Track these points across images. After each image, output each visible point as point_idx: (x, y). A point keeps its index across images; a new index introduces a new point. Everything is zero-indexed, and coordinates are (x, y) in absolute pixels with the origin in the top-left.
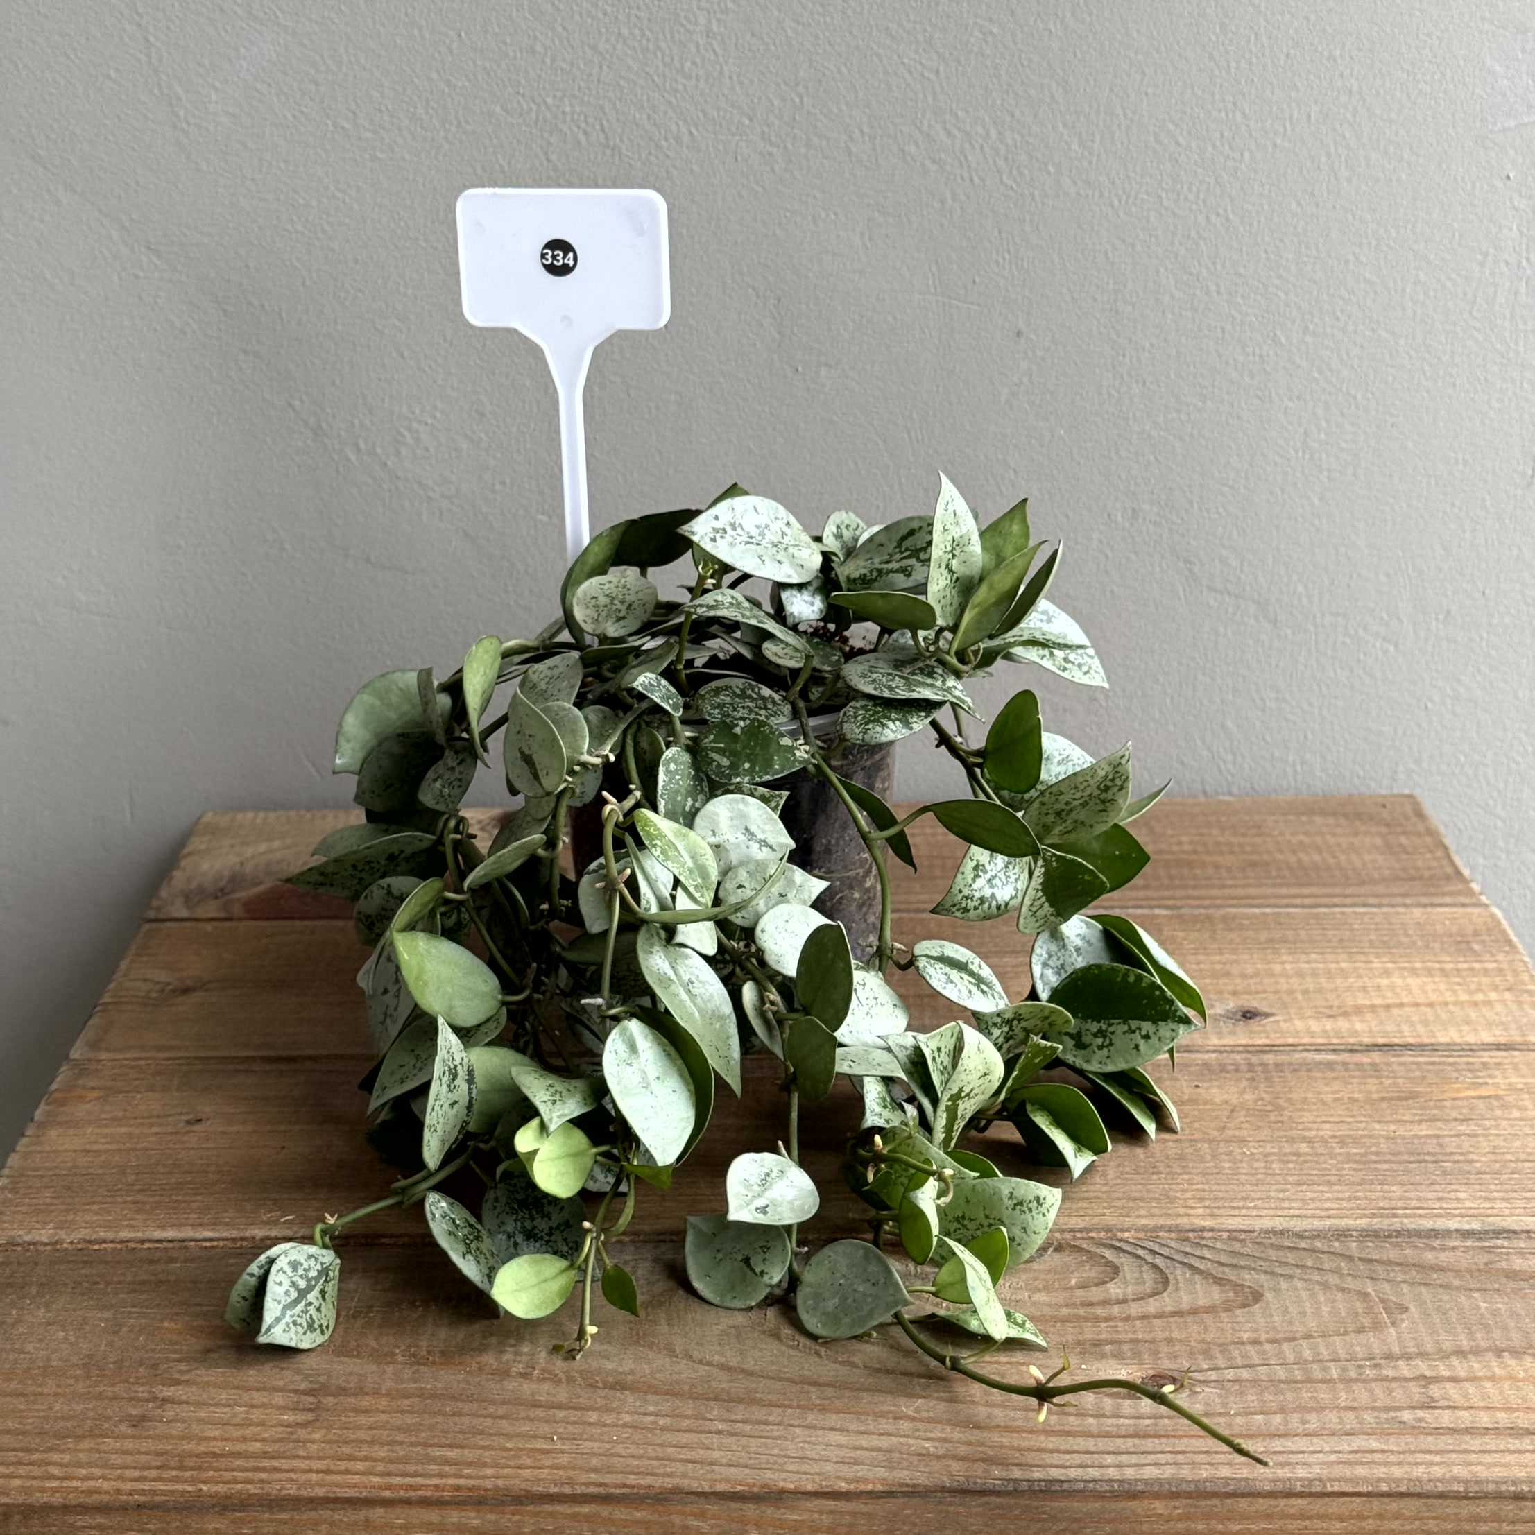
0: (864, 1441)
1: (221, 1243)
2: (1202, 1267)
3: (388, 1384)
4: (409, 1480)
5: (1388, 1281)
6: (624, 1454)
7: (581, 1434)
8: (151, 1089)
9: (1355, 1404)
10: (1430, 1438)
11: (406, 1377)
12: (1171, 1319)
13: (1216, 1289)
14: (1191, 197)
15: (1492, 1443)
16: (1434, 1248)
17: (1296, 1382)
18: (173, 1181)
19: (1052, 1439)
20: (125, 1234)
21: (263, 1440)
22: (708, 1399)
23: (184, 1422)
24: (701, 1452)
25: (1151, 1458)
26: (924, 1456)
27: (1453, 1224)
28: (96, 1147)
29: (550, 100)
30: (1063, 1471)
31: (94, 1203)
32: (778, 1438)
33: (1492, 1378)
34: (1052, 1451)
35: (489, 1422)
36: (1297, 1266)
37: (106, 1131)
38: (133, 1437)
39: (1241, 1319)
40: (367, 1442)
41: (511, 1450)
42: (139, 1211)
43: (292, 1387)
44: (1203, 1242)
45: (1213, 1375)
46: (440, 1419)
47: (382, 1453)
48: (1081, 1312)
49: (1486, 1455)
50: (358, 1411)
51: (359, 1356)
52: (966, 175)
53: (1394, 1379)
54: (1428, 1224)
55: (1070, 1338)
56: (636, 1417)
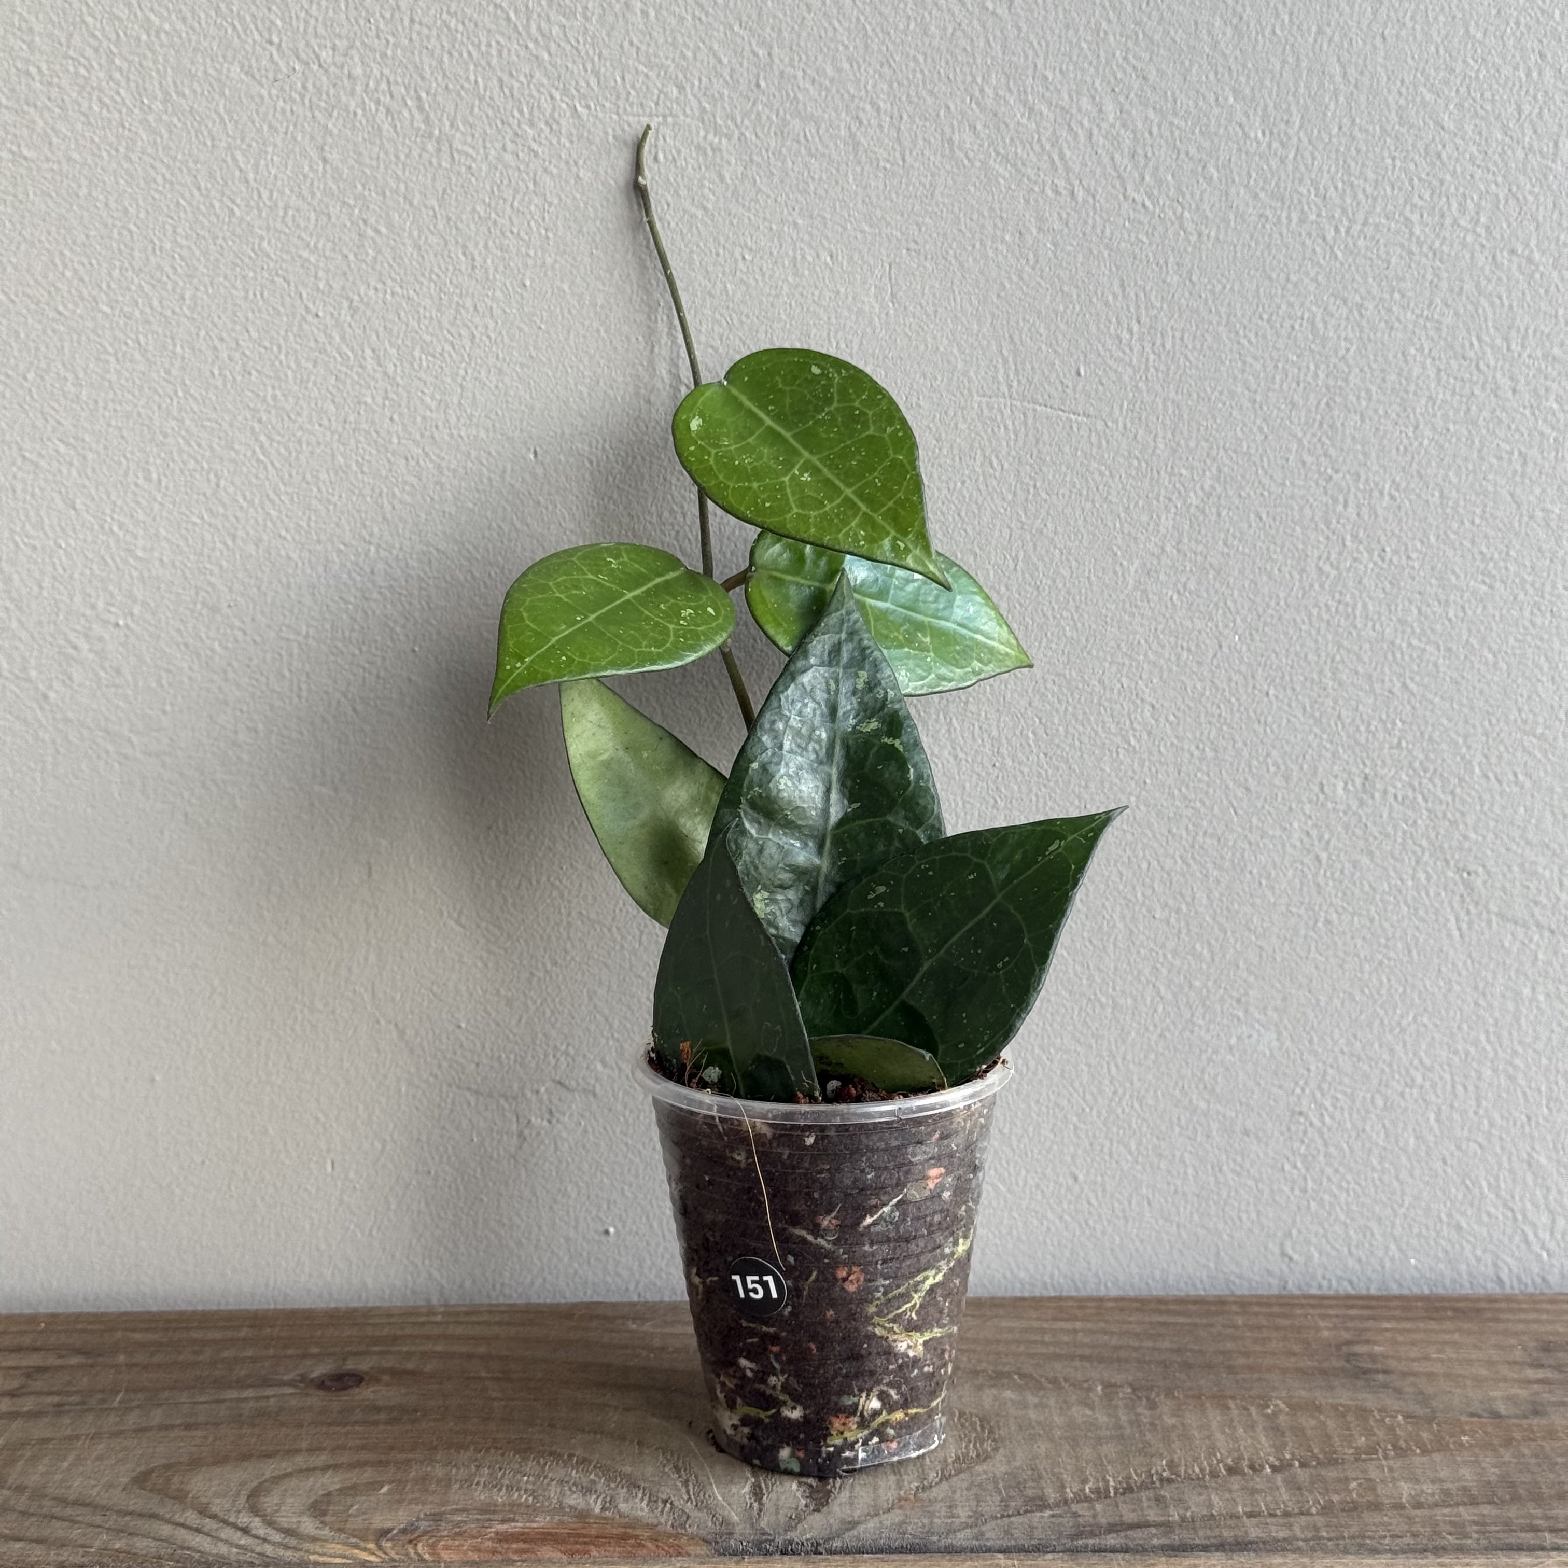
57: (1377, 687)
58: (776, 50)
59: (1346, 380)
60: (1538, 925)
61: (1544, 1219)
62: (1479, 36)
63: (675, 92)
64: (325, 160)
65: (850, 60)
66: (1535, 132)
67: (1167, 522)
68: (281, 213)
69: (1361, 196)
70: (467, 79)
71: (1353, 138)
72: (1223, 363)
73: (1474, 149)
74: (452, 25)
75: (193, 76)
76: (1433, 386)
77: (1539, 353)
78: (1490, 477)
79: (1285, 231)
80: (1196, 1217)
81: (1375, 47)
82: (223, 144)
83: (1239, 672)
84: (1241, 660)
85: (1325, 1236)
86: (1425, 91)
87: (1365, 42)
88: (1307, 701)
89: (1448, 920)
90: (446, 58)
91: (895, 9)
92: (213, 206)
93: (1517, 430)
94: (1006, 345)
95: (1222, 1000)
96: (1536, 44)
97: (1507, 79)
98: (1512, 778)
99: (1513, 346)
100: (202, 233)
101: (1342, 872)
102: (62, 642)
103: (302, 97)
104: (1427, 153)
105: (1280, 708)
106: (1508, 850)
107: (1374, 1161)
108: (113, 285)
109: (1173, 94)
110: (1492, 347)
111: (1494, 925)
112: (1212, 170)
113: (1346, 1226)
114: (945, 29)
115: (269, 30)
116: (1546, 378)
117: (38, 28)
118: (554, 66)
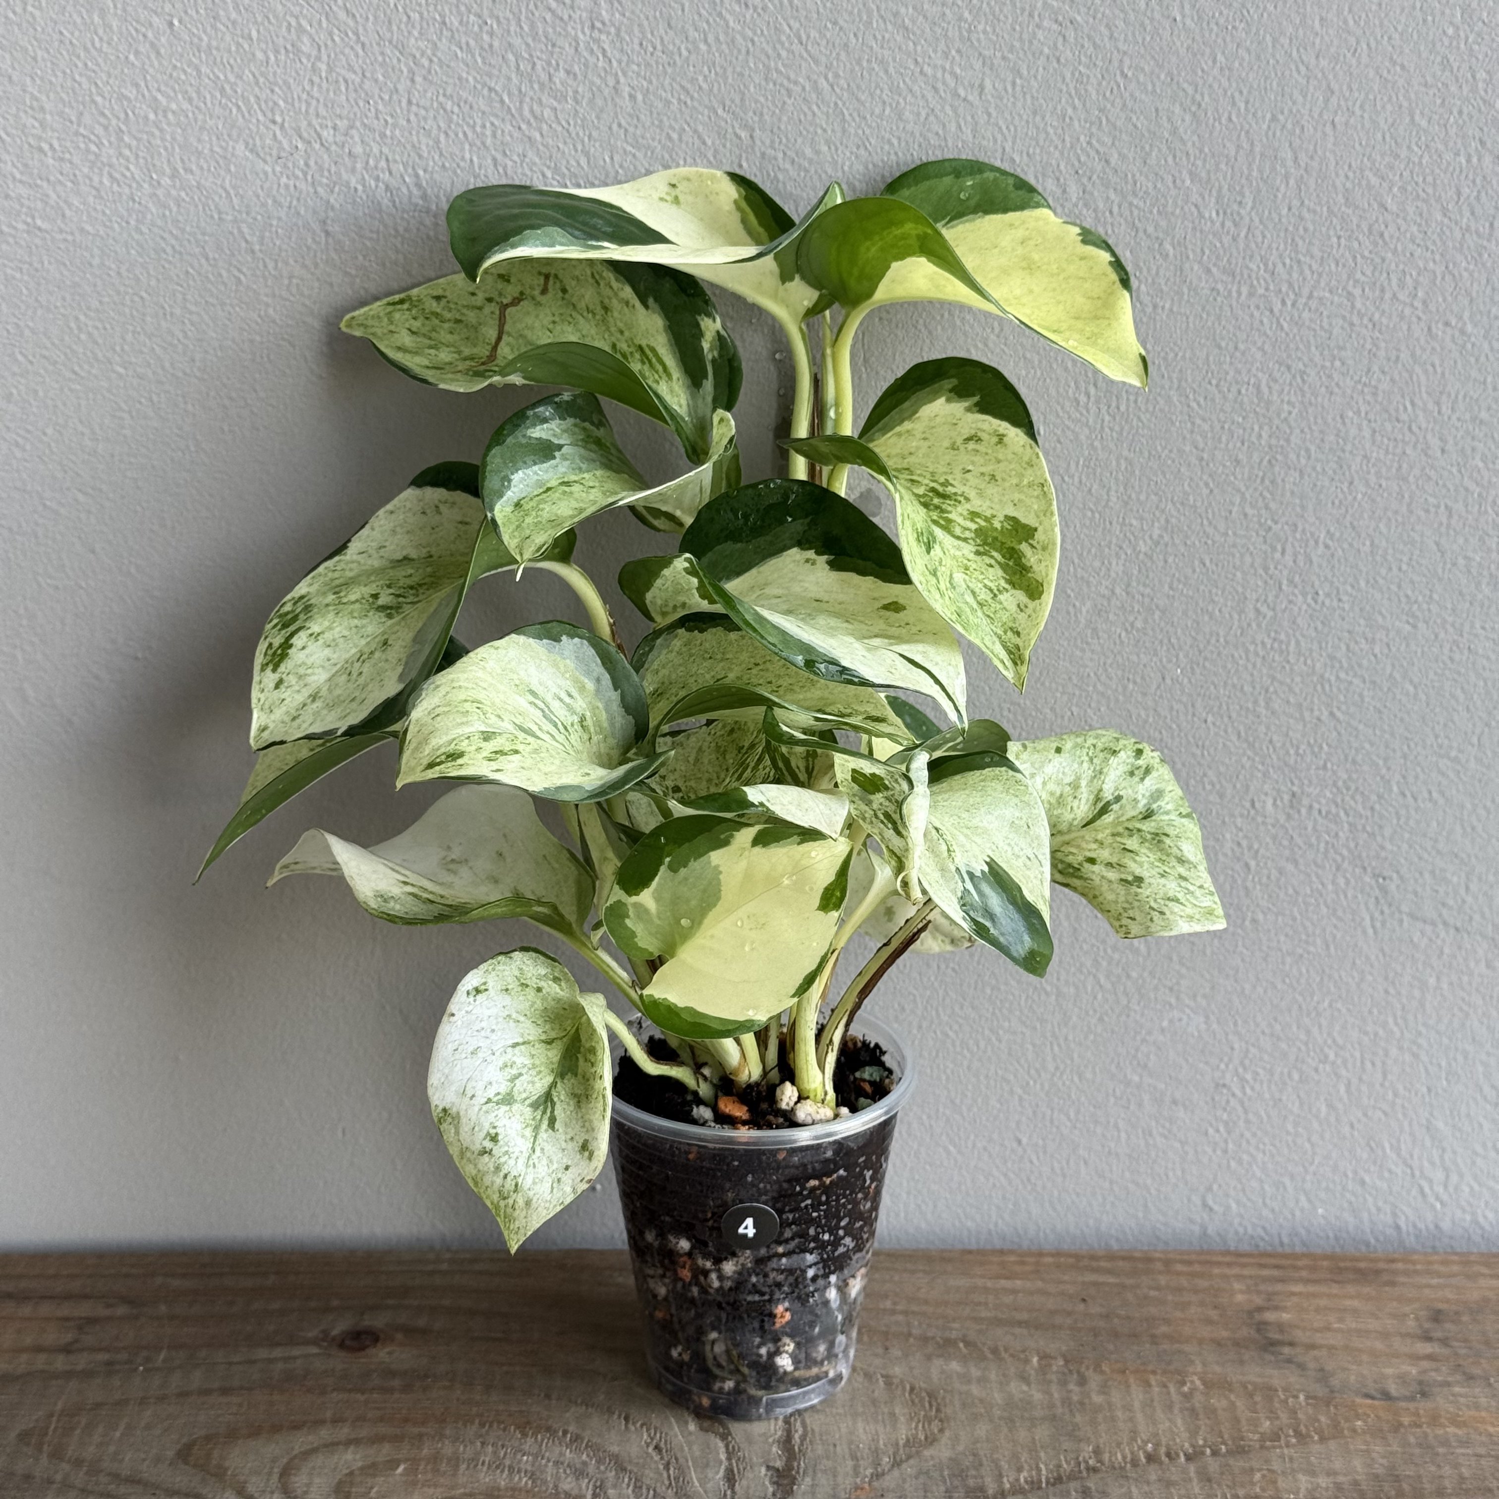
57: (1307, 714)
58: (758, 133)
59: (1288, 441)
60: (1445, 923)
61: (1439, 1175)
62: (1424, 123)
64: (327, 233)
66: (1473, 213)
67: (1117, 568)
68: (286, 282)
69: (1307, 272)
70: (463, 159)
71: (1301, 218)
72: (1173, 423)
73: (1415, 229)
74: (449, 107)
75: (199, 154)
76: (1367, 446)
77: (1467, 416)
78: (1418, 528)
79: (1234, 303)
80: (1127, 1175)
81: (1325, 134)
82: (230, 218)
83: (1180, 701)
84: (1183, 691)
85: (1244, 1190)
86: (1371, 175)
87: (1315, 129)
88: (1242, 728)
89: (1363, 919)
90: (442, 138)
91: (872, 95)
92: (220, 275)
93: (1444, 486)
95: (1156, 988)
96: (1478, 133)
97: (1449, 164)
98: (1426, 795)
99: (1444, 409)
100: (211, 300)
101: (1269, 877)
103: (305, 174)
104: (1370, 232)
105: (1216, 734)
106: (1420, 858)
107: (1290, 1127)
108: (126, 347)
109: (1133, 176)
110: (1425, 410)
111: (1405, 924)
112: (1168, 246)
113: (1261, 1181)
114: (918, 114)
115: (272, 110)
116: (1473, 438)
117: (49, 106)
118: (546, 146)
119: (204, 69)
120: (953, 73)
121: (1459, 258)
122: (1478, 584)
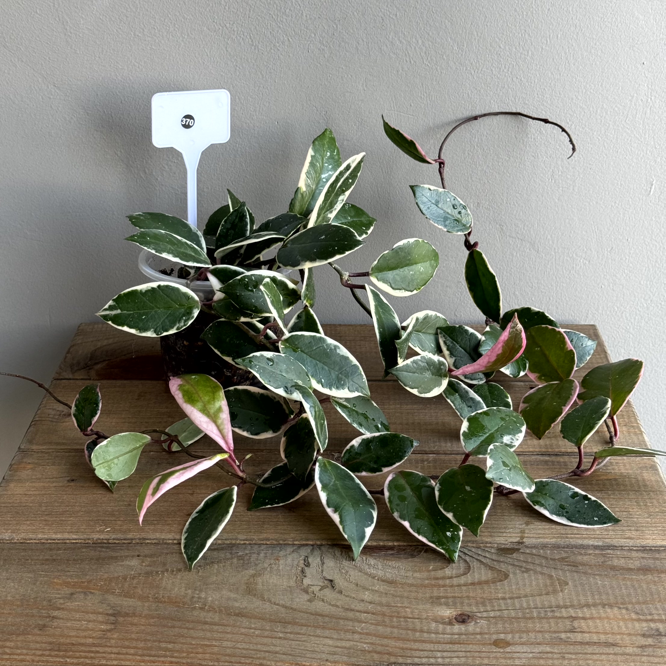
0: (339, 644)
1: (80, 541)
2: (484, 561)
3: (146, 612)
4: (151, 658)
5: (561, 570)
6: (241, 647)
7: (223, 637)
8: (54, 464)
9: (542, 630)
10: (572, 647)
11: (153, 608)
12: (470, 587)
13: (490, 572)
14: (505, 71)
15: (596, 649)
16: (582, 554)
17: (519, 618)
18: (61, 510)
19: (416, 644)
20: (40, 536)
21: (93, 638)
22: (276, 622)
23: (60, 628)
24: (272, 647)
25: (456, 654)
26: (363, 651)
27: (591, 542)
28: (30, 493)
29: (228, 25)
30: (420, 659)
31: (28, 520)
32: (304, 641)
33: (600, 618)
34: (416, 650)
35: (186, 631)
36: (524, 561)
37: (34, 484)
38: (39, 635)
39: (499, 587)
40: (136, 640)
41: (194, 645)
42: (46, 525)
43: (106, 612)
44: (486, 549)
45: (485, 614)
46: (166, 629)
47: (142, 645)
48: (433, 582)
49: (594, 656)
50: (132, 624)
51: (134, 598)
52: (408, 59)
53: (560, 618)
54: (580, 542)
55: (428, 595)
56: (246, 630)
57: (482, 182)
58: (338, 26)
60: (518, 238)
62: (510, 26)
63: (313, 35)
64: (227, 51)
65: (357, 29)
67: (432, 141)
68: (216, 63)
69: (480, 64)
70: (262, 32)
71: (479, 50)
72: (446, 103)
73: (508, 53)
74: (259, 19)
75: (195, 30)
79: (462, 72)
82: (202, 46)
86: (496, 39)
87: (482, 27)
89: (497, 237)
90: (257, 26)
91: (368, 16)
92: (199, 61)
94: (393, 98)
97: (517, 36)
98: (513, 204)
102: (161, 166)
103: (222, 35)
104: (497, 54)
106: (512, 220)
109: (435, 38)
110: (511, 100)
111: (508, 238)
115: (214, 19)
117: (157, 17)
118: (284, 29)
119: (197, 8)
120: (389, 11)
121: (520, 61)
122: (526, 147)
